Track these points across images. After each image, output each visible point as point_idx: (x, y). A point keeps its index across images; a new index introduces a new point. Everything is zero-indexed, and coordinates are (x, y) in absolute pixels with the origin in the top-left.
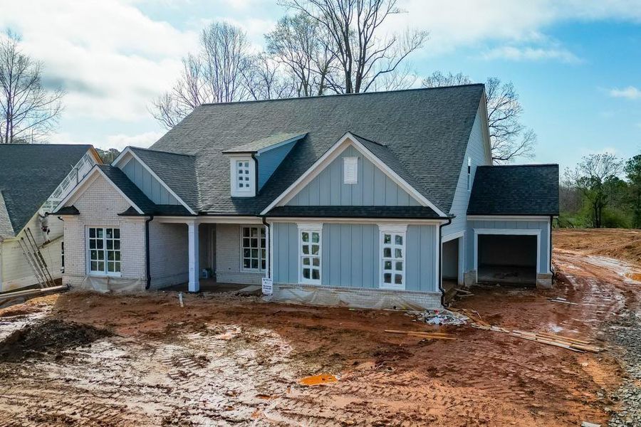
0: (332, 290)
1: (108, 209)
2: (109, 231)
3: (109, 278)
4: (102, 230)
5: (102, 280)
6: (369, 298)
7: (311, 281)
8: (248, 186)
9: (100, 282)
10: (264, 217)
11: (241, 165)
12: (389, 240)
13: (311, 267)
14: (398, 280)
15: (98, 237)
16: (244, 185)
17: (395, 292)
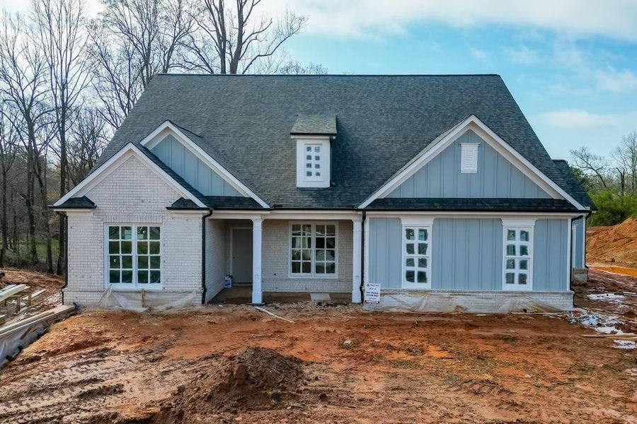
0: (447, 295)
1: (143, 201)
2: (142, 231)
3: (144, 292)
4: (129, 228)
5: (133, 295)
6: (491, 301)
7: (416, 285)
8: (318, 174)
9: (129, 298)
10: (364, 210)
11: (309, 149)
12: (514, 235)
13: (416, 269)
14: (523, 280)
15: (123, 238)
16: (314, 174)
17: (523, 294)
